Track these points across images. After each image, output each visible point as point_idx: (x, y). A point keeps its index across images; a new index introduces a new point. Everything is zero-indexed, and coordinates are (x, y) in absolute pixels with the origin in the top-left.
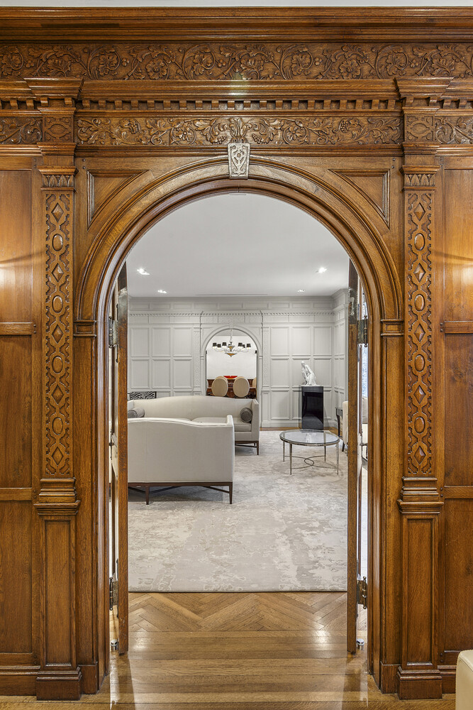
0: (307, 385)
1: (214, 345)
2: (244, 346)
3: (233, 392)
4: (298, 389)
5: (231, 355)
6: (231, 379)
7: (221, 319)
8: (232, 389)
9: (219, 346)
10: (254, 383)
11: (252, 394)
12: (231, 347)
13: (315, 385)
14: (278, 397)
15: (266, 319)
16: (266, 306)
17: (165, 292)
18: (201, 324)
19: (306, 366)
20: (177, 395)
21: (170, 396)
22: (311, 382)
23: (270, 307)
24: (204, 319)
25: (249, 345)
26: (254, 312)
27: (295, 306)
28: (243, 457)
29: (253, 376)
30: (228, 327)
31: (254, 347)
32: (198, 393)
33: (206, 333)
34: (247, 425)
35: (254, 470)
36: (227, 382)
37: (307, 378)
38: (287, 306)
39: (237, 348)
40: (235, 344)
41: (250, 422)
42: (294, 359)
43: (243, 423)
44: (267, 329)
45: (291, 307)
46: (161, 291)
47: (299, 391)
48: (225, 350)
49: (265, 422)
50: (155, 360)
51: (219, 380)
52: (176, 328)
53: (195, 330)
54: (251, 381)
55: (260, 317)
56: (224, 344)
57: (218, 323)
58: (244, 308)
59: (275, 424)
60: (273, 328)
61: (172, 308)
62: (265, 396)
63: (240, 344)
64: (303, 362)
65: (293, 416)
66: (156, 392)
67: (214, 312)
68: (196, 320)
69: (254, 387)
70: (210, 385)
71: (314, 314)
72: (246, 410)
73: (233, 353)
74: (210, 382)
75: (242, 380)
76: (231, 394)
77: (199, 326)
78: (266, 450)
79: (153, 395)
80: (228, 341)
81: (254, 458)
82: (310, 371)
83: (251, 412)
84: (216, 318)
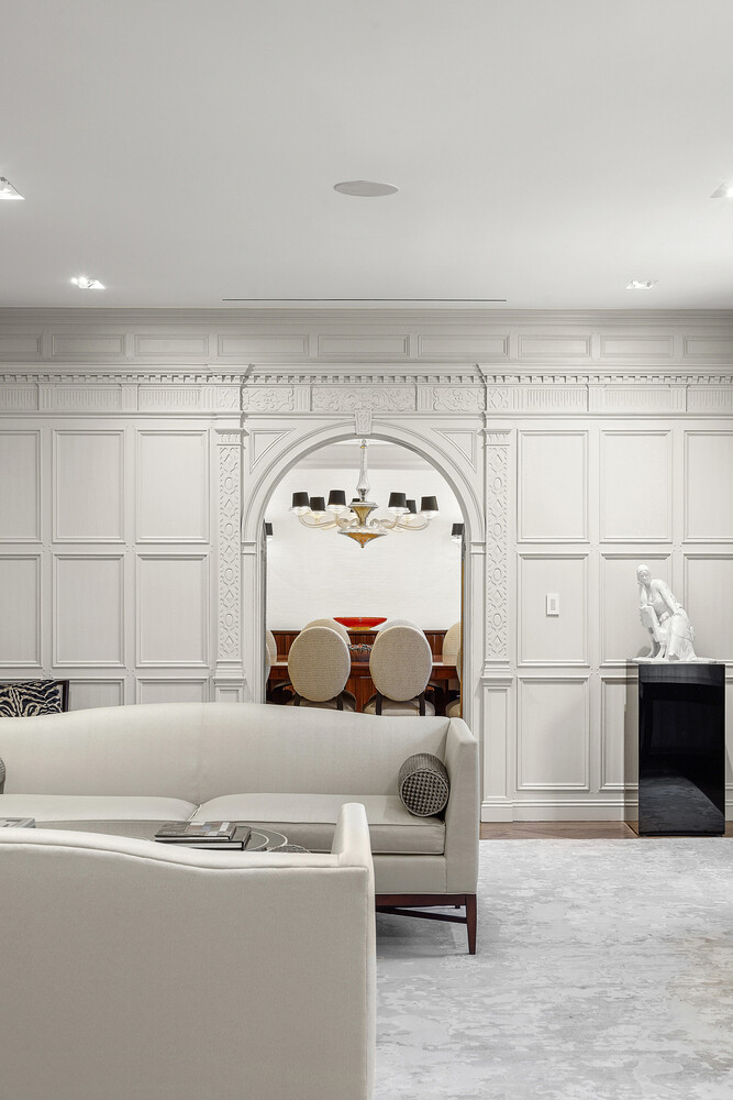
0: (658, 660)
1: (300, 499)
2: (411, 505)
3: (370, 683)
4: (622, 674)
5: (363, 539)
6: (362, 632)
7: (325, 397)
8: (367, 671)
9: (317, 504)
10: (450, 646)
11: (443, 694)
12: (362, 509)
13: (690, 658)
14: (545, 705)
15: (499, 399)
16: (498, 347)
17: (98, 285)
18: (244, 416)
19: (656, 583)
20: (148, 701)
21: (121, 702)
22: (678, 647)
23: (513, 353)
24: (256, 398)
25: (429, 504)
26: (453, 370)
27: (612, 347)
28: (410, 964)
29: (447, 620)
30: (350, 430)
31: (449, 511)
32: (233, 686)
33: (264, 448)
34: (427, 831)
35: (459, 1036)
36: (346, 640)
37: (661, 632)
38: (580, 347)
39: (384, 511)
40: (379, 497)
41: (441, 817)
42: (609, 557)
43: (409, 820)
44: (501, 439)
45: (596, 351)
46: (81, 282)
47: (628, 681)
48: (341, 522)
49: (495, 803)
50: (62, 557)
51: (318, 635)
52: (145, 433)
53: (220, 439)
54: (436, 638)
55: (478, 392)
56: (337, 497)
57: (310, 414)
58: (413, 355)
59: (534, 809)
60: (529, 433)
61: (130, 353)
62: (495, 701)
63: (397, 500)
64: (643, 566)
65: (604, 780)
66: (65, 684)
67: (297, 370)
68: (225, 399)
69: (449, 660)
70: (283, 650)
71: (685, 379)
72: (424, 765)
73: (374, 530)
74: (284, 639)
75: (404, 634)
76: (360, 694)
77: (235, 425)
78: (506, 931)
79: (51, 696)
80: (348, 484)
81: (456, 967)
82: (671, 602)
83: (445, 770)
84: (302, 391)
